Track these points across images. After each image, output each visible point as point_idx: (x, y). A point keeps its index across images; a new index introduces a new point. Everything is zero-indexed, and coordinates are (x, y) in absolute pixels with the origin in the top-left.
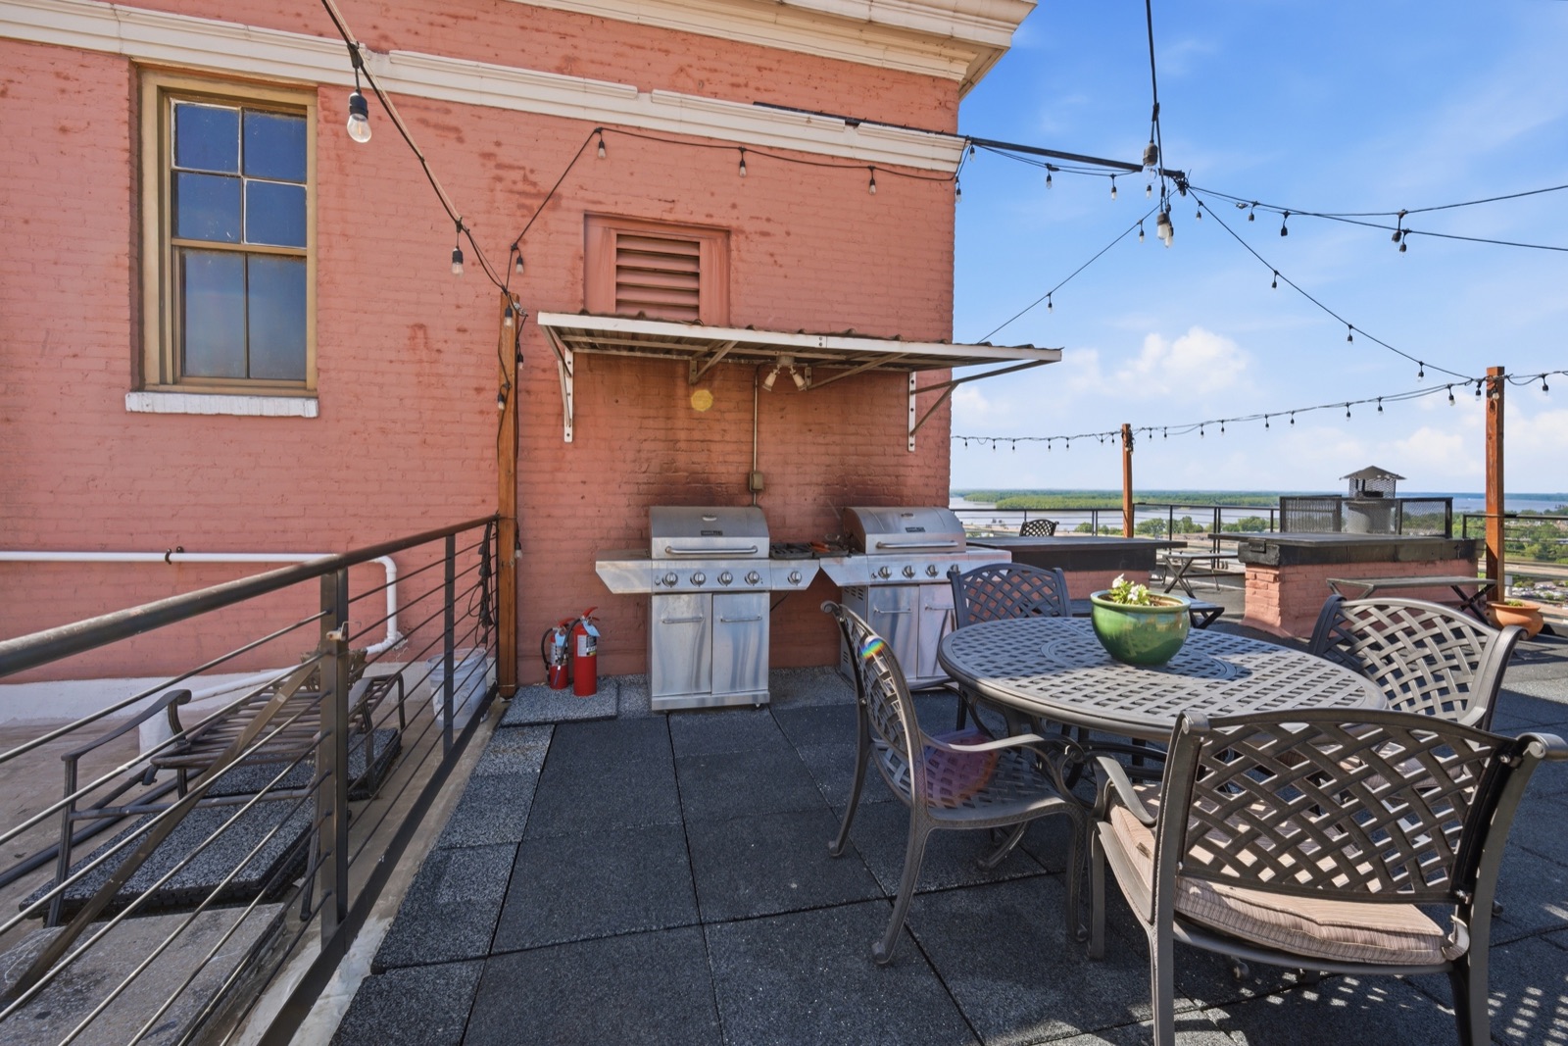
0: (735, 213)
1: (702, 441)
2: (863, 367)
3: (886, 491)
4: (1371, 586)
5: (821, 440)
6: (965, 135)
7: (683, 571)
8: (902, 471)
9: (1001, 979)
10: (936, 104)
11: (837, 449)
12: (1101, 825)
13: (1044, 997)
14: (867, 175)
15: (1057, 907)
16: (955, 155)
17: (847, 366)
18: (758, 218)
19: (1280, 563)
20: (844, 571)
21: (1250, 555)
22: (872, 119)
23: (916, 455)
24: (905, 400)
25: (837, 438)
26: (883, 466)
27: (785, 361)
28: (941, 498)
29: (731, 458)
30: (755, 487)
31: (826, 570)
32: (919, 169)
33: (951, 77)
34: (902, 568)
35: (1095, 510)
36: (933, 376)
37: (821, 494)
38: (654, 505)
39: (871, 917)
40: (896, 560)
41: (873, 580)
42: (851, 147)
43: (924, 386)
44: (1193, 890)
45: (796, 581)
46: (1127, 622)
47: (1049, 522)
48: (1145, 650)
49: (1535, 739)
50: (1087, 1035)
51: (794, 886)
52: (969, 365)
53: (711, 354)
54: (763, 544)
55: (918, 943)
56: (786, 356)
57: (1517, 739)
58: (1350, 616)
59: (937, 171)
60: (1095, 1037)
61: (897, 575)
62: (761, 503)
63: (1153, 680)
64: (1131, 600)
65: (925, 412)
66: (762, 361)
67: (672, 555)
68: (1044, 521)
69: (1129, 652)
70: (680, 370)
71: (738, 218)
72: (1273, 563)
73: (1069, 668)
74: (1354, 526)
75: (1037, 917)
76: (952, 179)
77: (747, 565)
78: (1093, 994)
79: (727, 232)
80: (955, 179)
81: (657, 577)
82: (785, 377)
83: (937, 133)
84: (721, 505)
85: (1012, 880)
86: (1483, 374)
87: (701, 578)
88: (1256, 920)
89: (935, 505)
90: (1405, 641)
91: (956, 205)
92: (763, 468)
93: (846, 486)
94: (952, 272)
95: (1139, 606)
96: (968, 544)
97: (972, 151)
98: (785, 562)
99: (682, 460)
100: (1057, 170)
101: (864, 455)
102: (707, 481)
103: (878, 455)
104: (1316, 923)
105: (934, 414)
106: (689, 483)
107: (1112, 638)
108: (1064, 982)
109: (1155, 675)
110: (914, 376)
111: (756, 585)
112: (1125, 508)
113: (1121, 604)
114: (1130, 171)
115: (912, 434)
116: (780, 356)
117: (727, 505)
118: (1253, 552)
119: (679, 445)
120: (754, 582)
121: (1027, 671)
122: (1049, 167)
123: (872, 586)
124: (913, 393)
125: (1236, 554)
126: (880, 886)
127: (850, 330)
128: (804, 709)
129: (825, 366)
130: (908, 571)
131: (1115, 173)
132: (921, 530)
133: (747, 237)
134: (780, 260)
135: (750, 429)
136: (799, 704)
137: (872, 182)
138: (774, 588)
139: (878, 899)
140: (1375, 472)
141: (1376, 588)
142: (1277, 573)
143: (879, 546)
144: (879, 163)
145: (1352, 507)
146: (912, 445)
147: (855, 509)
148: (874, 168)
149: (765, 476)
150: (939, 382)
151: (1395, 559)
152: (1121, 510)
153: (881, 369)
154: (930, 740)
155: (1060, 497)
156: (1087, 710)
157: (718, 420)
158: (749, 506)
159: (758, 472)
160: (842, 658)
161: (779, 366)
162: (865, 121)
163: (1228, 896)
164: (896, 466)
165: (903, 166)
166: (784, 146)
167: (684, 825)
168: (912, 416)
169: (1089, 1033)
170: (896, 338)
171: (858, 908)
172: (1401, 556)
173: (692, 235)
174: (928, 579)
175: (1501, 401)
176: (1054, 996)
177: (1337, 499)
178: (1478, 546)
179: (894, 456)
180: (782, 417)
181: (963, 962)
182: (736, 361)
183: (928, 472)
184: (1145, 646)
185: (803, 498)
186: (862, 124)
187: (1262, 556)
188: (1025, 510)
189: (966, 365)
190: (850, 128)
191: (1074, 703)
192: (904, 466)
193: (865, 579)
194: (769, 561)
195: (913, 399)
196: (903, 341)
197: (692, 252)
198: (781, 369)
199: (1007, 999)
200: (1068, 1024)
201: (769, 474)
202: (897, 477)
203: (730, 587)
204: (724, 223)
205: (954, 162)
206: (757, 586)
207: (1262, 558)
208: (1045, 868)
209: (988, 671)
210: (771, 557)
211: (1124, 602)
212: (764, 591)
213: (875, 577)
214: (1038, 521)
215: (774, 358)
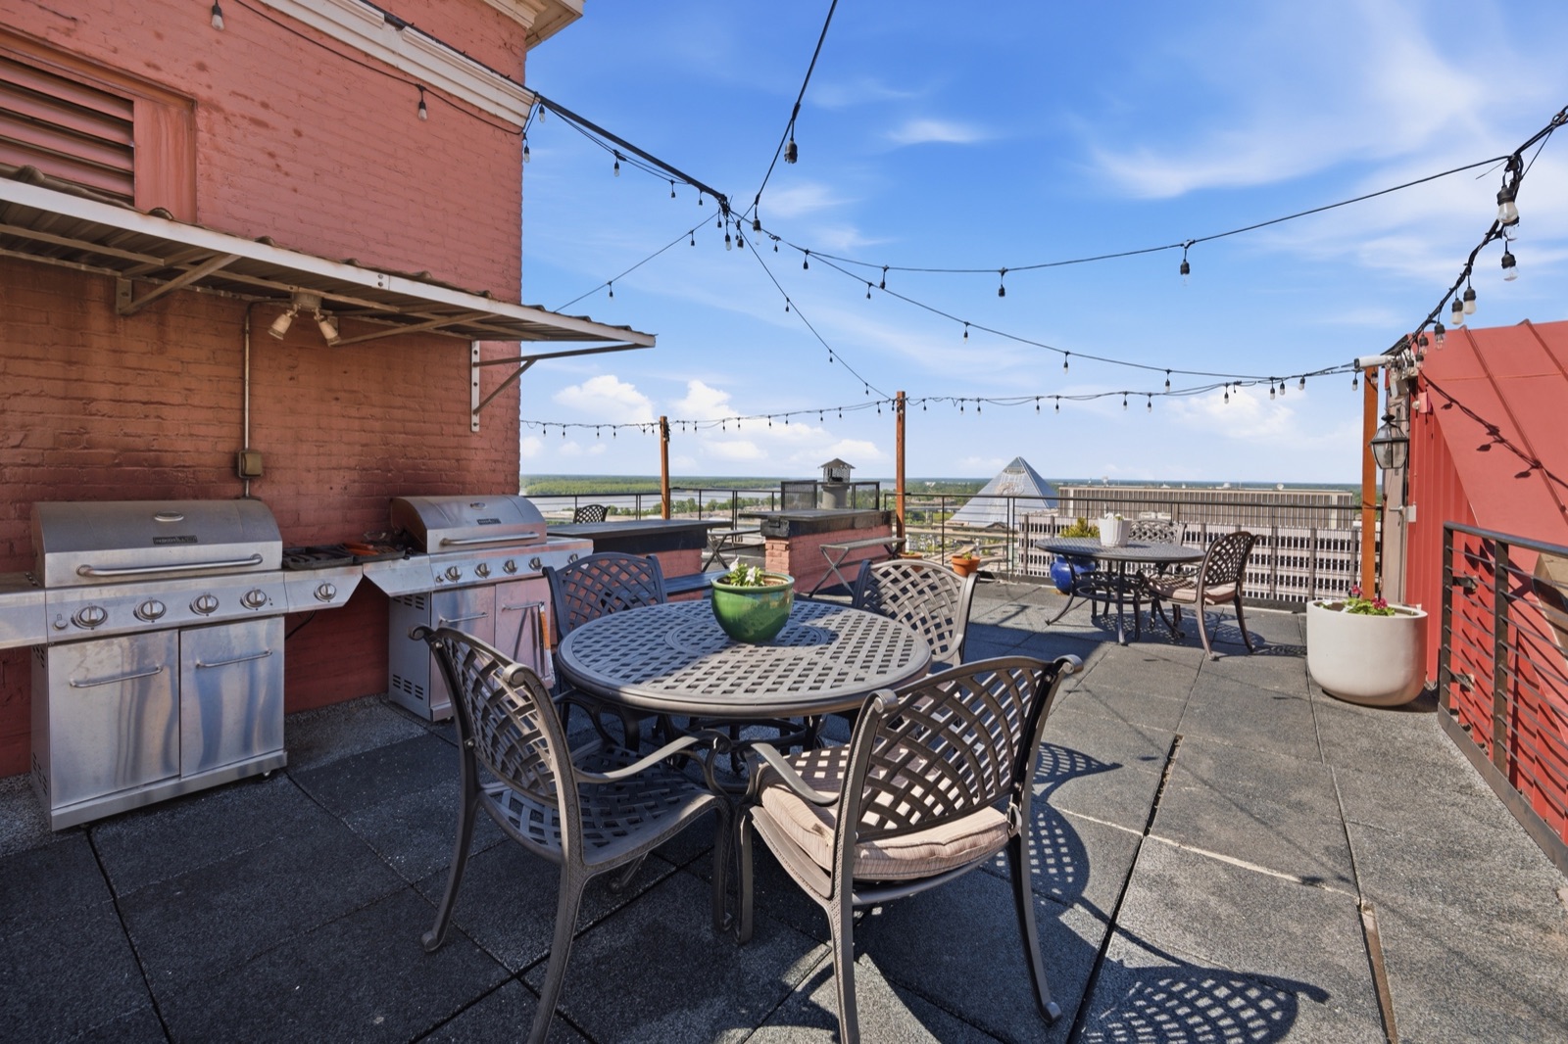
0: (204, 77)
1: (144, 403)
2: (417, 327)
3: (444, 477)
4: (847, 548)
5: (353, 412)
6: (534, 90)
7: (118, 602)
8: (464, 453)
9: (665, 1014)
10: (501, 43)
11: (377, 425)
12: (754, 810)
13: (711, 1010)
14: (416, 95)
15: (696, 903)
16: (523, 109)
17: (390, 323)
18: (246, 98)
19: (789, 535)
20: (394, 577)
21: (769, 530)
22: (422, 28)
23: (481, 437)
24: (466, 372)
25: (377, 411)
26: (440, 447)
27: (308, 300)
28: (509, 483)
29: (202, 430)
30: (248, 472)
31: (373, 578)
32: (481, 110)
33: (517, 20)
34: (475, 567)
35: (638, 495)
36: (499, 348)
37: (354, 482)
38: (43, 500)
39: (500, 1011)
40: (466, 558)
41: (438, 584)
42: (393, 52)
43: (489, 359)
44: (864, 853)
45: (328, 597)
46: (747, 603)
47: (601, 507)
48: (761, 628)
49: (1065, 660)
50: (758, 1030)
51: (380, 1020)
52: (550, 340)
53: (169, 273)
54: (272, 551)
55: (565, 1017)
56: (309, 295)
57: (1054, 662)
58: (877, 576)
59: (502, 119)
60: (765, 1028)
61: (468, 575)
62: (258, 494)
63: (775, 655)
64: (748, 582)
65: (492, 389)
66: (258, 298)
67: (88, 577)
68: (597, 506)
69: (747, 631)
70: (97, 289)
71: (209, 87)
72: (785, 535)
73: (701, 657)
74: (826, 504)
75: (681, 923)
76: (518, 134)
77: (246, 582)
78: (752, 981)
79: (191, 103)
80: (522, 135)
81: (60, 617)
82: (305, 323)
83: (502, 76)
84: (185, 497)
85: (646, 891)
86: (895, 397)
87: (157, 609)
88: (908, 861)
89: (504, 493)
90: (913, 591)
91: (524, 163)
92: (261, 447)
93: (390, 471)
94: (520, 237)
95: (756, 587)
96: (548, 534)
97: (542, 111)
98: (308, 573)
99: (102, 430)
100: (624, 160)
101: (414, 434)
102: (157, 463)
103: (433, 434)
104: (941, 844)
105: (502, 392)
106: (119, 465)
107: (734, 620)
108: (723, 983)
109: (774, 651)
110: (477, 345)
111: (261, 609)
112: (664, 492)
113: (739, 587)
114: (685, 182)
115: (476, 412)
116: (297, 294)
117: (196, 497)
118: (771, 527)
119: (94, 407)
120: (258, 604)
121: (666, 669)
122: (616, 153)
123: (435, 592)
124: (476, 365)
125: (759, 529)
126: (502, 965)
127: (423, 274)
128: (343, 762)
129: (360, 319)
130: (482, 569)
131: (674, 180)
132: (496, 521)
133: (226, 119)
134: (286, 166)
135: (238, 391)
136: (336, 756)
137: (422, 105)
138: (292, 609)
139: (504, 983)
140: (838, 463)
141: (849, 549)
142: (787, 543)
143: (444, 543)
144: (430, 85)
145: (827, 489)
146: (475, 425)
147: (408, 499)
148: (425, 89)
149: (266, 457)
150: (507, 357)
151: (852, 527)
152: (660, 494)
153: (435, 332)
154: (586, 776)
155: (588, 482)
156: (741, 700)
157: (177, 374)
158: (237, 498)
159: (251, 451)
160: (391, 682)
161: (296, 307)
162: (412, 26)
163: (887, 848)
164: (456, 448)
165: (461, 100)
166: (291, 14)
167: (156, 1007)
168: (476, 392)
169: (759, 1026)
170: (484, 295)
171: (480, 1008)
172: (856, 526)
173: (123, 88)
174: (505, 576)
175: (904, 415)
176: (720, 1004)
177: (814, 483)
178: (892, 515)
179: (454, 436)
180: (291, 379)
181: (622, 1013)
182: (210, 290)
183: (495, 456)
184: (761, 624)
185: (327, 486)
186: (407, 28)
187: (778, 530)
188: (576, 496)
189: (547, 340)
190: (390, 28)
191: (725, 695)
192: (466, 448)
193: (425, 585)
194: (281, 573)
195: (476, 373)
196: (493, 299)
197: (122, 114)
198: (298, 312)
199: (677, 1034)
200: (740, 1028)
201: (270, 453)
202: (457, 460)
203: (213, 616)
204: (184, 86)
205: (521, 116)
206: (263, 610)
207: (777, 532)
208: (675, 865)
209: (628, 677)
210: (285, 567)
211: (741, 585)
212: (276, 616)
213: (441, 580)
214: (591, 507)
215: (286, 296)
